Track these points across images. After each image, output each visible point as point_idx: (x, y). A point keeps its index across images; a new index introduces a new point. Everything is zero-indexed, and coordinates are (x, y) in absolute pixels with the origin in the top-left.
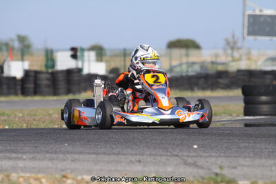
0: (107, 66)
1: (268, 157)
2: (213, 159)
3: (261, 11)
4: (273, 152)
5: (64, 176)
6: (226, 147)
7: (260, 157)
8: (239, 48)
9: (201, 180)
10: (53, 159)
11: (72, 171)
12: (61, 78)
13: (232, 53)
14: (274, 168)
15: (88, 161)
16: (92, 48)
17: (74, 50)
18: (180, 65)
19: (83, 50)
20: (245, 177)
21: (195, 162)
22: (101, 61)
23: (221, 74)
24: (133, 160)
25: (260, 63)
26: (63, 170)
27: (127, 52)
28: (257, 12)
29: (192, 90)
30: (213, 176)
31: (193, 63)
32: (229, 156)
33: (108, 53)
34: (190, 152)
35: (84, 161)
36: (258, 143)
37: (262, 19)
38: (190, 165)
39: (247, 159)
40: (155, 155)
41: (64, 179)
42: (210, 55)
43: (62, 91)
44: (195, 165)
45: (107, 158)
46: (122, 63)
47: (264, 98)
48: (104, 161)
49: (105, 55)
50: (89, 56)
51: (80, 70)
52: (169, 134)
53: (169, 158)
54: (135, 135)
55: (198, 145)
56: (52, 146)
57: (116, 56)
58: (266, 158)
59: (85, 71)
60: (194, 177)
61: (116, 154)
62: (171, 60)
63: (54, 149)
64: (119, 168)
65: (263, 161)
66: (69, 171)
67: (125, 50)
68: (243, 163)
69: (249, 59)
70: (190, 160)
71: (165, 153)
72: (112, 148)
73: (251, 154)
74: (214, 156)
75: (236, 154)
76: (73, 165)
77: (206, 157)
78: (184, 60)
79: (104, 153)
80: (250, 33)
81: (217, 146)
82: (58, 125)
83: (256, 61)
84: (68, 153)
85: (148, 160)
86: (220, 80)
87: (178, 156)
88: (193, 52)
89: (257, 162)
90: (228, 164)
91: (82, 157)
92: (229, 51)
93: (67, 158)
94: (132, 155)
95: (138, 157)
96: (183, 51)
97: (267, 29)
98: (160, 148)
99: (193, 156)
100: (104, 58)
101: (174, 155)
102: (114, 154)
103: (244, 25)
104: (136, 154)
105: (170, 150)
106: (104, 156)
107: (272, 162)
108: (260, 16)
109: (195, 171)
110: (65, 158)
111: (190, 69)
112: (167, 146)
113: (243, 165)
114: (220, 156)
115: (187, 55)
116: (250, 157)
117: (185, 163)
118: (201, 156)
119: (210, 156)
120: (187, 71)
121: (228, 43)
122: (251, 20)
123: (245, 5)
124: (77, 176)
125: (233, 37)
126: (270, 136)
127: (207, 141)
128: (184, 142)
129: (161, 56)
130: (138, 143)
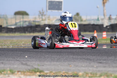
1: (57, 61)
2: (34, 62)
4: (59, 59)
7: (54, 61)
8: (45, 15)
9: (29, 71)
13: (42, 17)
14: (59, 66)
18: (20, 22)
21: (26, 63)
23: (37, 26)
25: (54, 21)
29: (25, 33)
30: (34, 69)
31: (25, 21)
32: (41, 61)
34: (24, 59)
36: (53, 55)
37: (54, 3)
39: (48, 62)
40: (9, 60)
42: (33, 18)
44: (26, 64)
52: (15, 51)
53: (15, 62)
54: (1, 52)
55: (27, 56)
58: (56, 61)
60: (26, 69)
62: (16, 19)
65: (55, 63)
69: (49, 20)
70: (24, 63)
71: (13, 60)
73: (50, 60)
74: (34, 61)
75: (44, 60)
77: (31, 61)
78: (22, 20)
80: (49, 9)
81: (35, 57)
83: (52, 21)
85: (6, 62)
86: (37, 29)
87: (19, 61)
88: (25, 17)
89: (53, 63)
90: (40, 64)
92: (41, 16)
95: (2, 61)
96: (21, 16)
97: (57, 7)
98: (11, 57)
99: (25, 61)
101: (17, 60)
103: (47, 5)
105: (16, 58)
109: (26, 67)
111: (24, 24)
112: (14, 57)
113: (46, 65)
114: (37, 61)
115: (23, 18)
116: (49, 61)
117: (22, 64)
118: (29, 61)
119: (33, 61)
120: (23, 25)
122: (50, 3)
125: (42, 10)
126: (58, 52)
127: (31, 54)
128: (22, 55)
129: (12, 18)
130: (2, 55)
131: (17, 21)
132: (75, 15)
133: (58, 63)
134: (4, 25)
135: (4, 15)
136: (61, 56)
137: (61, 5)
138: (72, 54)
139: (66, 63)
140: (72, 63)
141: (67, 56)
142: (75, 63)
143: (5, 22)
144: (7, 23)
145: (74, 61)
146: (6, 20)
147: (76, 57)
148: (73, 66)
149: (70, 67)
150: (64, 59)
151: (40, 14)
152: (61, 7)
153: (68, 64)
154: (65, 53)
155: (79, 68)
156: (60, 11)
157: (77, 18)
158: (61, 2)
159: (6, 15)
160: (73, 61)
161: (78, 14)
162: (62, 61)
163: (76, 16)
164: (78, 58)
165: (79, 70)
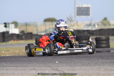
0: (19, 30)
2: (65, 67)
3: (82, 5)
4: (89, 63)
7: (84, 66)
8: (73, 21)
13: (71, 23)
14: (89, 70)
15: (13, 69)
16: (13, 23)
17: (5, 24)
18: (50, 29)
19: (9, 24)
21: (57, 69)
24: (32, 69)
25: (82, 27)
26: (2, 74)
28: (80, 6)
32: (71, 66)
33: (19, 25)
35: (11, 70)
36: (83, 60)
37: (82, 9)
38: (55, 70)
39: (79, 67)
40: (41, 66)
44: (57, 70)
45: (21, 68)
46: (25, 28)
47: (84, 41)
48: (19, 70)
50: (12, 26)
51: (8, 32)
53: (46, 67)
55: (58, 61)
58: (86, 66)
61: (25, 66)
62: (46, 26)
64: (26, 72)
66: (5, 74)
67: (26, 23)
68: (77, 68)
69: (77, 25)
70: (55, 68)
71: (45, 65)
72: (23, 64)
73: (80, 65)
74: (65, 66)
75: (74, 65)
76: (7, 72)
77: (61, 66)
78: (51, 26)
79: (20, 66)
80: (78, 15)
81: (66, 62)
83: (80, 26)
84: (4, 66)
85: (38, 68)
87: (50, 66)
89: (83, 68)
90: (71, 69)
91: (10, 68)
92: (69, 22)
94: (31, 66)
95: (33, 67)
96: (50, 23)
97: (85, 13)
98: (42, 63)
99: (56, 66)
100: (18, 27)
101: (48, 66)
102: (24, 66)
104: (32, 66)
105: (47, 64)
106: (19, 67)
110: (3, 69)
112: (45, 62)
113: (77, 69)
114: (67, 66)
115: (52, 25)
116: (80, 66)
117: (53, 69)
118: (59, 66)
119: (63, 66)
122: (78, 9)
123: (75, 3)
125: (70, 16)
126: (87, 57)
127: (62, 60)
128: (52, 60)
129: (41, 25)
130: (33, 62)
131: (47, 28)
132: (103, 20)
133: (88, 68)
134: (35, 32)
135: (34, 23)
136: (90, 60)
137: (89, 11)
138: (101, 59)
139: (97, 67)
140: (102, 67)
141: (96, 61)
142: (104, 66)
143: (35, 29)
144: (37, 30)
145: (104, 65)
147: (106, 61)
148: (103, 70)
149: (100, 71)
150: (94, 64)
154: (95, 57)
155: (109, 72)
156: (88, 17)
157: (105, 22)
158: (89, 8)
159: (36, 23)
160: (102, 64)
161: (105, 19)
162: (92, 65)
164: (108, 62)
165: (108, 73)
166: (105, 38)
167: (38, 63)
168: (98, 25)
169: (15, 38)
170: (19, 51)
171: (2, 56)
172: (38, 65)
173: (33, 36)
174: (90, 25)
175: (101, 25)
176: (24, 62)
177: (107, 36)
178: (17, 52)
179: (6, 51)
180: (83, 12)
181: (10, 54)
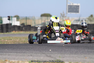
0: (20, 23)
1: (75, 54)
2: (57, 55)
3: (73, 4)
4: (76, 52)
5: (6, 60)
6: (61, 51)
7: (72, 54)
8: (65, 17)
10: (2, 54)
11: (8, 58)
12: (4, 27)
14: (77, 58)
15: (14, 55)
16: (15, 17)
17: (9, 17)
19: (12, 17)
20: (67, 61)
22: (18, 21)
24: (29, 55)
26: (5, 58)
27: (27, 18)
28: (71, 4)
32: (62, 54)
33: (21, 18)
34: (48, 52)
36: (72, 49)
37: (73, 7)
38: (49, 56)
39: (68, 55)
40: (37, 53)
41: (6, 61)
43: (5, 31)
44: (50, 56)
45: (20, 54)
46: (26, 21)
49: (20, 19)
50: (14, 19)
51: (11, 24)
52: (41, 46)
53: (41, 54)
54: (30, 46)
56: (1, 50)
57: (23, 19)
59: (13, 24)
61: (24, 53)
62: (42, 20)
63: (2, 51)
64: (24, 58)
65: (73, 55)
66: (7, 59)
67: (26, 17)
70: (49, 55)
71: (40, 52)
72: (22, 51)
73: (69, 53)
75: (64, 53)
77: (54, 54)
78: (47, 21)
79: (19, 53)
80: (69, 12)
81: (57, 50)
82: (3, 43)
84: (7, 52)
85: (34, 55)
89: (71, 55)
90: (61, 56)
91: (12, 54)
92: (62, 18)
93: (7, 54)
94: (29, 53)
96: (46, 18)
97: (75, 10)
98: (38, 51)
99: (49, 54)
100: (19, 20)
101: (43, 53)
102: (23, 53)
104: (30, 53)
107: (76, 55)
108: (72, 6)
110: (6, 54)
112: (41, 50)
113: (66, 57)
114: (59, 54)
115: (47, 19)
116: (69, 54)
117: (47, 56)
118: (52, 54)
119: (56, 54)
121: (61, 15)
122: (69, 7)
123: (67, 2)
124: (10, 60)
125: (63, 13)
126: (76, 47)
128: (47, 49)
129: (39, 19)
130: (31, 49)
132: (89, 17)
134: (33, 25)
135: (32, 17)
136: (78, 50)
137: (79, 9)
138: (87, 48)
140: (87, 55)
141: (83, 50)
142: (89, 55)
143: (33, 22)
144: (35, 23)
145: (89, 54)
146: (34, 20)
147: (90, 51)
148: (88, 58)
149: (86, 58)
150: (81, 52)
151: (61, 16)
152: (78, 10)
153: (84, 56)
154: (82, 47)
156: (77, 13)
157: (92, 19)
158: (78, 6)
159: (34, 17)
160: (88, 53)
161: (92, 16)
163: (91, 18)
164: (92, 52)
165: (92, 61)
166: (91, 31)
167: (35, 51)
168: (85, 21)
169: (16, 29)
170: (19, 40)
171: (5, 43)
172: (34, 52)
173: (31, 28)
174: (79, 20)
175: (88, 21)
176: (23, 50)
177: (92, 30)
178: (17, 41)
179: (9, 40)
180: (74, 9)
181: (12, 42)
